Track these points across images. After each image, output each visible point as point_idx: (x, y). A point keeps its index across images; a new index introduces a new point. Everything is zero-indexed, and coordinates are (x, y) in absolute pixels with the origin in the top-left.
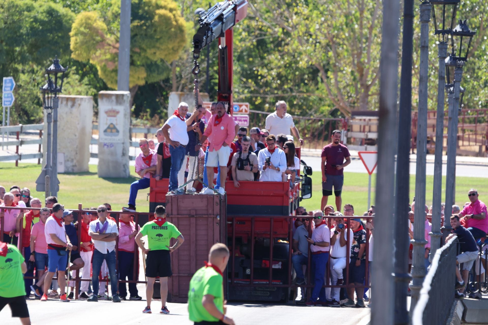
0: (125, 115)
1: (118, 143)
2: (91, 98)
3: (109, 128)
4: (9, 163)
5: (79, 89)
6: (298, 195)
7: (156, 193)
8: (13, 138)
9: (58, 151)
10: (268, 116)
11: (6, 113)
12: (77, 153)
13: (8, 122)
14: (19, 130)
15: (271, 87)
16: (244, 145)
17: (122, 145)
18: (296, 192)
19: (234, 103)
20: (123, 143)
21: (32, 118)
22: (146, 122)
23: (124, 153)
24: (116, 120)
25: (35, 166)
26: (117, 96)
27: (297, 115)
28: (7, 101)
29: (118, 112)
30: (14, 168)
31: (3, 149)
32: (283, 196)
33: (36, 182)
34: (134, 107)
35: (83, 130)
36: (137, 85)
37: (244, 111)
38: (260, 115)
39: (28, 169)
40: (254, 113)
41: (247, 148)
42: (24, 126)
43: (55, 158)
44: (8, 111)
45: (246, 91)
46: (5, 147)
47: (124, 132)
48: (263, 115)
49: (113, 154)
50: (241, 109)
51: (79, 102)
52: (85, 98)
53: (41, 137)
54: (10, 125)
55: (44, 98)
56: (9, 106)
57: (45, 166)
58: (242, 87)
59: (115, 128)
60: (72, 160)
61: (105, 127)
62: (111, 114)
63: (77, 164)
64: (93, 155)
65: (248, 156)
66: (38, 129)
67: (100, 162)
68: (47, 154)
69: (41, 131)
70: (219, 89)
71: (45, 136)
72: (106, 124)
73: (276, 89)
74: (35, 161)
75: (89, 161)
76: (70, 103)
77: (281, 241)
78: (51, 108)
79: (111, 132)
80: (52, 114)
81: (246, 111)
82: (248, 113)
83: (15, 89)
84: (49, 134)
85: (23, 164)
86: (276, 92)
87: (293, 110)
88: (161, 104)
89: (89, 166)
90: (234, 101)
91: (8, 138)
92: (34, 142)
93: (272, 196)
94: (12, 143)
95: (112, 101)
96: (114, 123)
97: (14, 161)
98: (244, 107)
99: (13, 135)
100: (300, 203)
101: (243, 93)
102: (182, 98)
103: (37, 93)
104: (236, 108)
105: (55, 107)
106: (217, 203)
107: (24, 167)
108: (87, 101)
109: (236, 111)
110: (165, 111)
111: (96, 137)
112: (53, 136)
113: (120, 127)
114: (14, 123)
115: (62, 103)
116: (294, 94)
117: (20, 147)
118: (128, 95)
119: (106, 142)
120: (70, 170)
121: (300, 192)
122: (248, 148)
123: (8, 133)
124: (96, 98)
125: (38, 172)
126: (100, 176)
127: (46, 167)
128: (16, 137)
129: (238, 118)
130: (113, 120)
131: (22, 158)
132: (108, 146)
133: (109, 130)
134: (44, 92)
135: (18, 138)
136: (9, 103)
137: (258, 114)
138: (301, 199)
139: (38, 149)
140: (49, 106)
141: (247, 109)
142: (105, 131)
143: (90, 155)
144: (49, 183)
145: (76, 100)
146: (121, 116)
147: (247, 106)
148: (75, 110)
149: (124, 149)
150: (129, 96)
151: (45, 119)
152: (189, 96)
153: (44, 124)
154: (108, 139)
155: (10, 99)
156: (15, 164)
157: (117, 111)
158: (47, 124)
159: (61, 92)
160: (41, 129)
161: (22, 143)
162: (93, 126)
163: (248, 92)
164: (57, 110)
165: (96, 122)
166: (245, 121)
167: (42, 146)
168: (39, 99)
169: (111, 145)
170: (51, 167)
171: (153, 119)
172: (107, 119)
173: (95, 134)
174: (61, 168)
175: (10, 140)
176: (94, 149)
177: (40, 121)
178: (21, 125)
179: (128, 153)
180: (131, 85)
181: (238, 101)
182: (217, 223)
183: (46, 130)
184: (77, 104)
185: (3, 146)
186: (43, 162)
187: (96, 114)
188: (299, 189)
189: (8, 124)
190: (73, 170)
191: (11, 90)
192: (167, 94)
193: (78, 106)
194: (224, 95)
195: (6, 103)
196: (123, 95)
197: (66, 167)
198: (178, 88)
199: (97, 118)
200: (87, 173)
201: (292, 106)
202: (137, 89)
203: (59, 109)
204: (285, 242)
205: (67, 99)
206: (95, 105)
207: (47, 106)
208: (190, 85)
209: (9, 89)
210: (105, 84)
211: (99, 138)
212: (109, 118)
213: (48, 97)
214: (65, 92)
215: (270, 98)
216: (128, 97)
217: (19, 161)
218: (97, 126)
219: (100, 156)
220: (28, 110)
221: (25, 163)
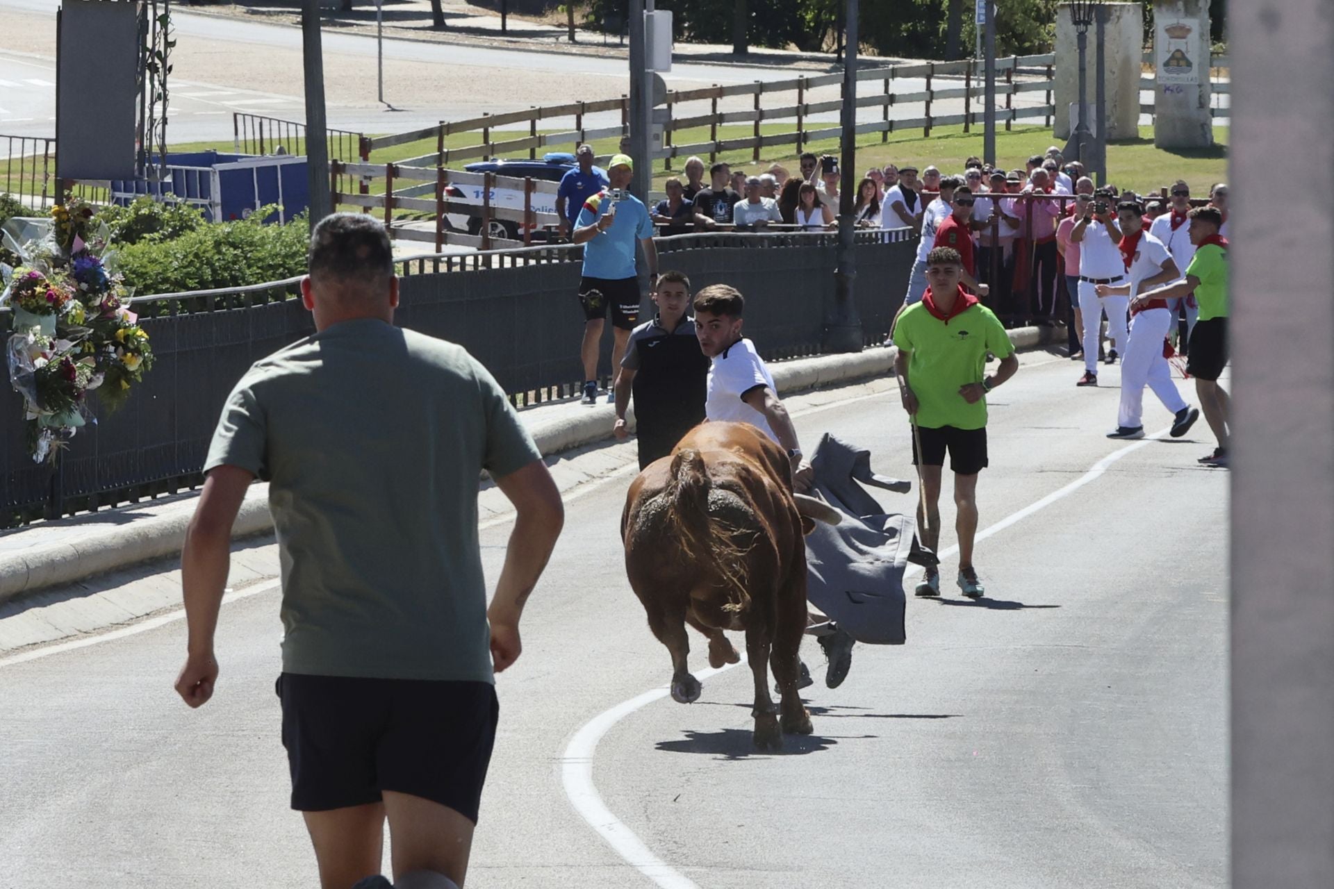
0: (1202, 35)
1: (1190, 86)
2: (1136, 5)
3: (1173, 57)
8: (1000, 80)
12: (1115, 106)
14: (1011, 66)
17: (1197, 90)
20: (1200, 86)
21: (1027, 44)
23: (1203, 103)
24: (1187, 43)
25: (1041, 130)
28: (982, 14)
29: (1189, 30)
30: (1004, 134)
35: (1127, 61)
39: (1028, 134)
42: (1019, 58)
47: (1201, 64)
49: (1180, 105)
51: (1118, 14)
52: (1129, 6)
53: (1049, 77)
57: (1060, 129)
59: (1184, 57)
60: (1108, 118)
61: (1167, 57)
62: (1177, 33)
63: (1116, 125)
66: (1044, 64)
67: (1156, 121)
71: (1058, 77)
72: (1169, 51)
74: (1041, 120)
75: (1138, 119)
79: (1178, 65)
85: (1018, 125)
89: (1138, 128)
92: (1037, 87)
95: (1180, 10)
96: (1184, 50)
97: (1004, 122)
99: (999, 75)
107: (1021, 132)
108: (1132, 11)
111: (1149, 76)
113: (1193, 56)
114: (1000, 53)
117: (1013, 97)
119: (1169, 83)
120: (1106, 135)
125: (1048, 139)
126: (1159, 146)
128: (1005, 78)
130: (1180, 44)
131: (1017, 115)
132: (1172, 91)
133: (1174, 62)
135: (1009, 81)
139: (1044, 99)
140: (1082, 18)
142: (1166, 64)
143: (1139, 109)
145: (1113, 11)
146: (1194, 37)
148: (1110, 27)
149: (1200, 96)
153: (1056, 53)
154: (1173, 78)
156: (1005, 127)
157: (1188, 28)
160: (1048, 63)
161: (1017, 89)
162: (1144, 55)
165: (1152, 48)
167: (1052, 92)
168: (1039, 10)
169: (1179, 89)
172: (1169, 44)
173: (1148, 70)
176: (1147, 97)
177: (1044, 48)
178: (1013, 56)
179: (1209, 103)
184: (1113, 17)
185: (979, 96)
186: (1055, 122)
190: (1111, 135)
193: (1116, 20)
195: (982, 17)
200: (1137, 141)
206: (1148, 18)
211: (1155, 77)
212: (1173, 41)
217: (1012, 122)
218: (1152, 55)
219: (1157, 109)
220: (1019, 29)
221: (1023, 125)
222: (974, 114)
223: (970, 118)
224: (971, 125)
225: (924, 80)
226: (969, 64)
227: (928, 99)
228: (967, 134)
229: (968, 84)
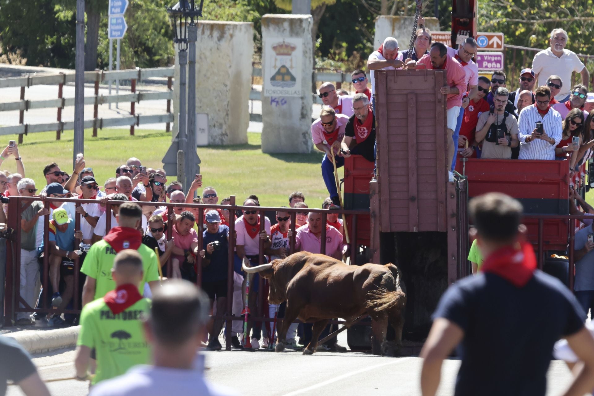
0: (305, 52)
1: (294, 98)
2: (250, 25)
3: (278, 73)
4: (120, 130)
5: (233, 11)
6: (584, 182)
7: (355, 178)
8: (126, 90)
9: (197, 110)
10: (538, 54)
11: (115, 49)
12: (227, 115)
13: (118, 63)
14: (136, 77)
15: (539, 7)
16: (499, 100)
17: (300, 101)
18: (580, 176)
19: (479, 33)
20: (302, 98)
21: (157, 58)
22: (339, 64)
23: (304, 114)
24: (291, 60)
25: (162, 135)
26: (292, 21)
27: (582, 52)
28: (115, 30)
29: (293, 49)
30: (127, 139)
31: (110, 108)
32: (558, 184)
33: (163, 161)
34: (320, 40)
35: (238, 76)
36: (323, 4)
37: (495, 46)
38: (523, 52)
39: (151, 139)
40: (512, 49)
41: (502, 106)
42: (143, 70)
43: (192, 122)
44: (118, 46)
45: (499, 13)
46: (113, 105)
47: (304, 79)
48: (527, 51)
49: (286, 115)
50: (491, 42)
51: (231, 32)
52: (241, 25)
53: (169, 87)
54: (120, 69)
55: (174, 26)
56: (119, 39)
57: (176, 135)
58: (493, 7)
59: (288, 73)
60: (221, 125)
61: (274, 72)
63: (228, 132)
64: (255, 117)
65: (504, 120)
66: (165, 76)
67: (264, 129)
68: (180, 116)
69: (170, 78)
70: (454, 10)
71: (176, 87)
72: (275, 67)
73: (547, 9)
74: (162, 127)
75: (247, 126)
76: (216, 34)
77: (557, 256)
78: (185, 40)
79: (283, 80)
80: (188, 51)
81: (499, 46)
82: (502, 49)
83: (128, 10)
84: (182, 84)
85: (142, 131)
86: (548, 15)
87: (576, 45)
88: (364, 35)
89: (248, 135)
90: (480, 31)
91: (117, 90)
92: (158, 96)
93: (541, 183)
94: (123, 99)
95: (284, 30)
96: (288, 65)
97: (129, 127)
98: (495, 40)
99: (125, 85)
100: (587, 194)
101: (495, 16)
102: (397, 25)
103: (165, 16)
104: (482, 42)
105: (191, 40)
106: (452, 194)
107: (145, 137)
108: (243, 29)
109: (482, 47)
110: (369, 44)
111: (258, 87)
112: (189, 87)
113: (297, 72)
114: (126, 65)
115: (203, 33)
116: (576, 18)
117: (136, 104)
118: (309, 20)
119: (274, 95)
120: (218, 141)
121: (587, 176)
122: (505, 106)
123: (117, 82)
124: (257, 25)
125: (167, 143)
126: (265, 152)
127: (178, 137)
128: (130, 88)
129: (486, 58)
130: (285, 60)
131: (140, 122)
132: (277, 102)
133: (279, 77)
134: (174, 15)
135: (133, 90)
136: (119, 33)
137: (520, 50)
138: (588, 188)
139: (165, 107)
140: (183, 37)
141: (500, 42)
142: (273, 78)
143: (249, 117)
144: (184, 163)
145: (226, 29)
146: (298, 54)
147: (500, 38)
148: (224, 44)
149: (303, 108)
150: (311, 21)
151: (177, 59)
152: (407, 23)
153: (175, 67)
154: (278, 91)
155: (120, 27)
156: (129, 132)
157: (292, 46)
158: (179, 66)
159: (201, 16)
160: (170, 75)
161: (140, 97)
162: (254, 70)
163: (502, 14)
164: (194, 45)
165: (260, 63)
166: (497, 62)
167: (172, 102)
168: (167, 27)
169: (284, 101)
170: (186, 137)
171: (351, 59)
172: (276, 60)
173: (258, 83)
174: (202, 138)
175: (121, 93)
176: (257, 107)
177: (169, 62)
178: (138, 68)
179: (311, 115)
180: (314, 5)
181: (485, 30)
182: (453, 227)
183: (178, 77)
184: (227, 35)
185: (110, 104)
186: (173, 128)
187: (259, 50)
188: (585, 171)
189: (118, 67)
190: (222, 140)
191: (122, 11)
192: (373, 18)
193: (229, 37)
194: (462, 20)
195: (114, 33)
196: (301, 20)
197: (211, 136)
198: (390, 8)
199: (261, 57)
200: (245, 146)
201: (574, 38)
202: (324, 9)
203: (197, 44)
204: (563, 257)
205: (212, 26)
206: (258, 36)
207: (179, 38)
208: (409, 4)
209: (118, 10)
210: (272, 3)
211: (263, 88)
212: (279, 57)
213: (181, 23)
214: (209, 16)
215: (537, 26)
216: (309, 23)
217: (136, 127)
218: (260, 70)
219: (265, 118)
220: (150, 44)
221: (145, 131)
222: (101, 120)
223: (98, 124)
224: (99, 130)
225: (57, 87)
226: (98, 75)
227: (60, 105)
228: (95, 138)
229: (97, 93)
